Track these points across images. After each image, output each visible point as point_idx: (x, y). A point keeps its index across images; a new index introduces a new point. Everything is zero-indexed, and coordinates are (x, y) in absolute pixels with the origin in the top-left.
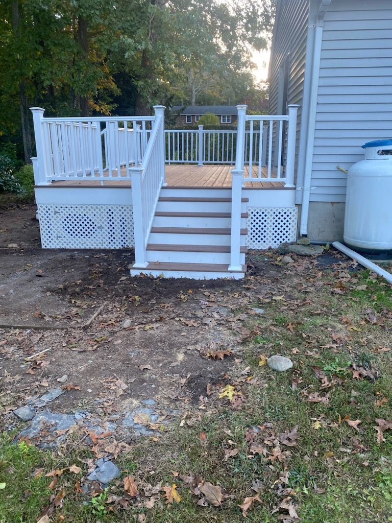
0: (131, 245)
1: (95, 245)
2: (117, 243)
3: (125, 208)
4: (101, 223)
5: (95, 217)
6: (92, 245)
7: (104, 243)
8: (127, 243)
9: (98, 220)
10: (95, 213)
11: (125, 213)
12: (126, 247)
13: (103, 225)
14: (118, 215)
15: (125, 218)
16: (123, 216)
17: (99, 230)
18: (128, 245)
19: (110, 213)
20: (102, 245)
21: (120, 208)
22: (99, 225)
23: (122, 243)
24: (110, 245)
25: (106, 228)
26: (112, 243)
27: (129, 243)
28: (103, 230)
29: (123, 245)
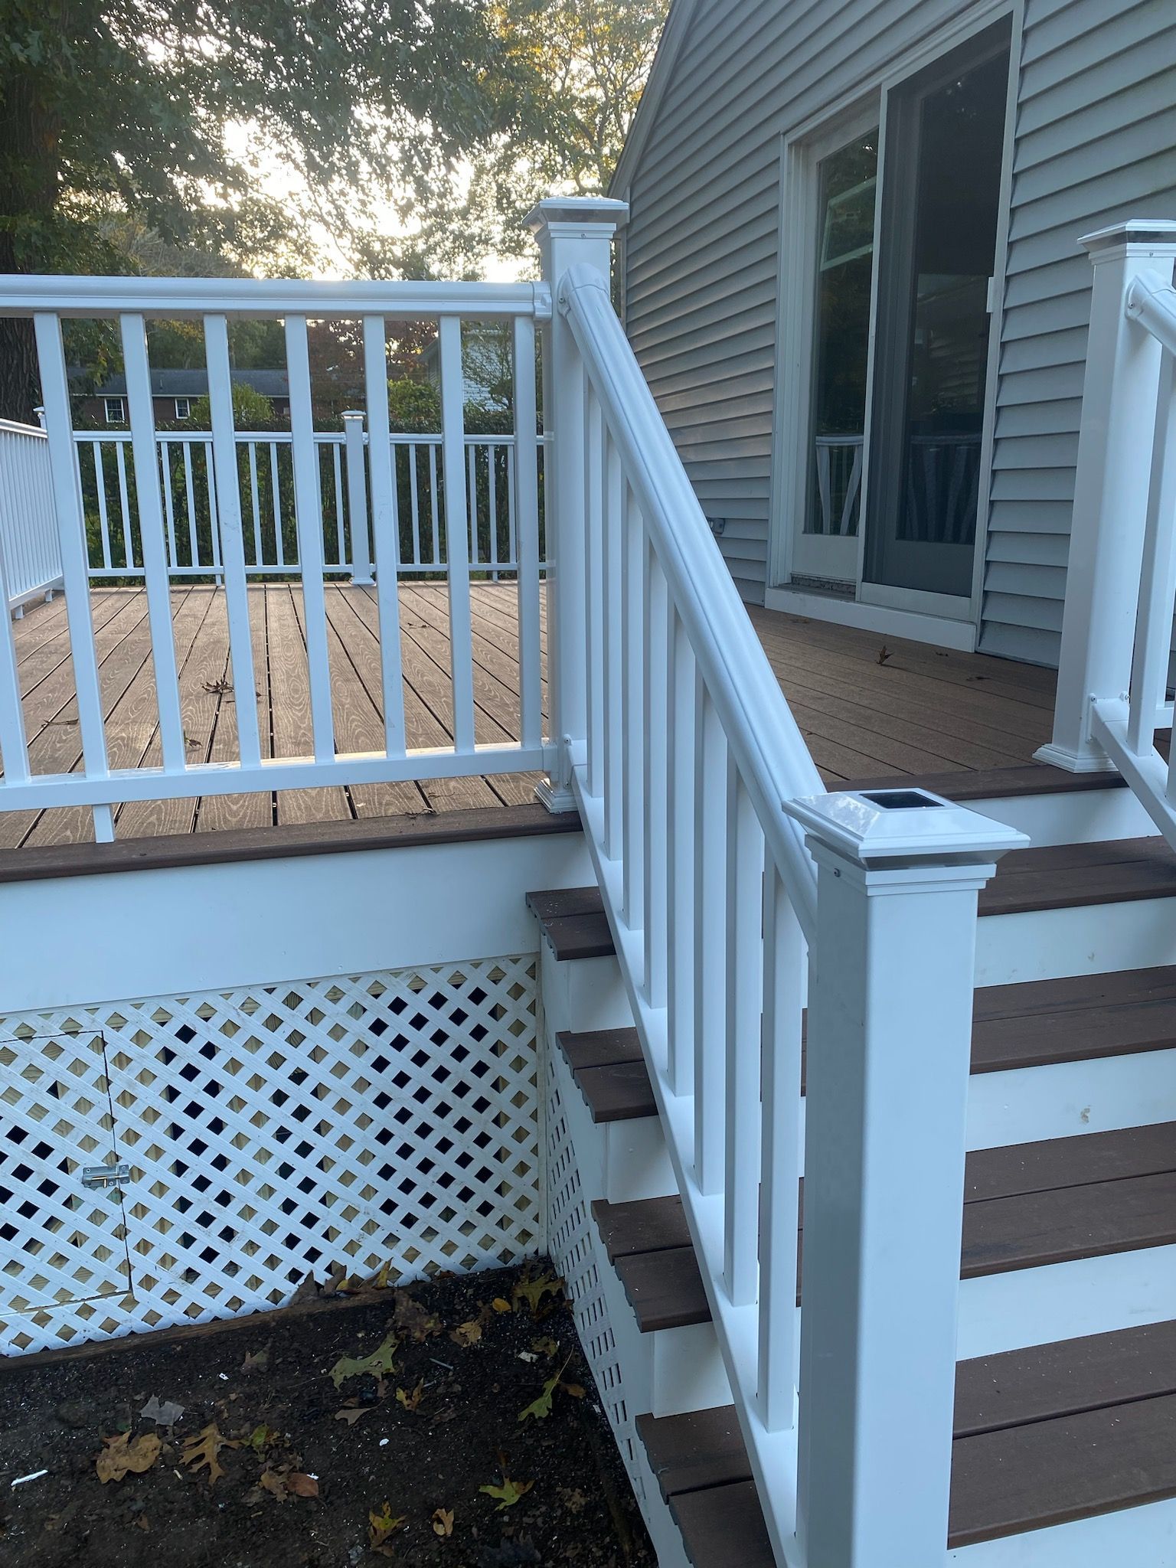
0: (362, 1255)
1: (65, 1315)
2: (253, 1265)
3: (313, 999)
4: (110, 1142)
5: (62, 1108)
6: (42, 1319)
7: (148, 1282)
8: (332, 1252)
9: (87, 1124)
10: (56, 1070)
11: (317, 1035)
12: (321, 1277)
13: (132, 1155)
14: (256, 1063)
15: (318, 1073)
16: (297, 1058)
17: (96, 1199)
18: (344, 1259)
19: (189, 1053)
20: (130, 1303)
21: (273, 1005)
22: (95, 1159)
23: (295, 1258)
24: (192, 1293)
25: (159, 1170)
26: (210, 1272)
27: (352, 1247)
28: (136, 1192)
29: (305, 1267)
